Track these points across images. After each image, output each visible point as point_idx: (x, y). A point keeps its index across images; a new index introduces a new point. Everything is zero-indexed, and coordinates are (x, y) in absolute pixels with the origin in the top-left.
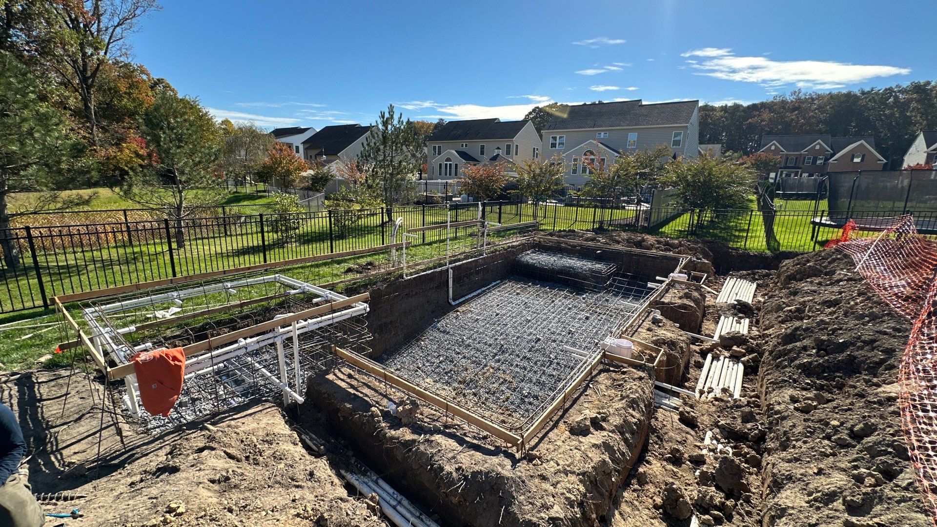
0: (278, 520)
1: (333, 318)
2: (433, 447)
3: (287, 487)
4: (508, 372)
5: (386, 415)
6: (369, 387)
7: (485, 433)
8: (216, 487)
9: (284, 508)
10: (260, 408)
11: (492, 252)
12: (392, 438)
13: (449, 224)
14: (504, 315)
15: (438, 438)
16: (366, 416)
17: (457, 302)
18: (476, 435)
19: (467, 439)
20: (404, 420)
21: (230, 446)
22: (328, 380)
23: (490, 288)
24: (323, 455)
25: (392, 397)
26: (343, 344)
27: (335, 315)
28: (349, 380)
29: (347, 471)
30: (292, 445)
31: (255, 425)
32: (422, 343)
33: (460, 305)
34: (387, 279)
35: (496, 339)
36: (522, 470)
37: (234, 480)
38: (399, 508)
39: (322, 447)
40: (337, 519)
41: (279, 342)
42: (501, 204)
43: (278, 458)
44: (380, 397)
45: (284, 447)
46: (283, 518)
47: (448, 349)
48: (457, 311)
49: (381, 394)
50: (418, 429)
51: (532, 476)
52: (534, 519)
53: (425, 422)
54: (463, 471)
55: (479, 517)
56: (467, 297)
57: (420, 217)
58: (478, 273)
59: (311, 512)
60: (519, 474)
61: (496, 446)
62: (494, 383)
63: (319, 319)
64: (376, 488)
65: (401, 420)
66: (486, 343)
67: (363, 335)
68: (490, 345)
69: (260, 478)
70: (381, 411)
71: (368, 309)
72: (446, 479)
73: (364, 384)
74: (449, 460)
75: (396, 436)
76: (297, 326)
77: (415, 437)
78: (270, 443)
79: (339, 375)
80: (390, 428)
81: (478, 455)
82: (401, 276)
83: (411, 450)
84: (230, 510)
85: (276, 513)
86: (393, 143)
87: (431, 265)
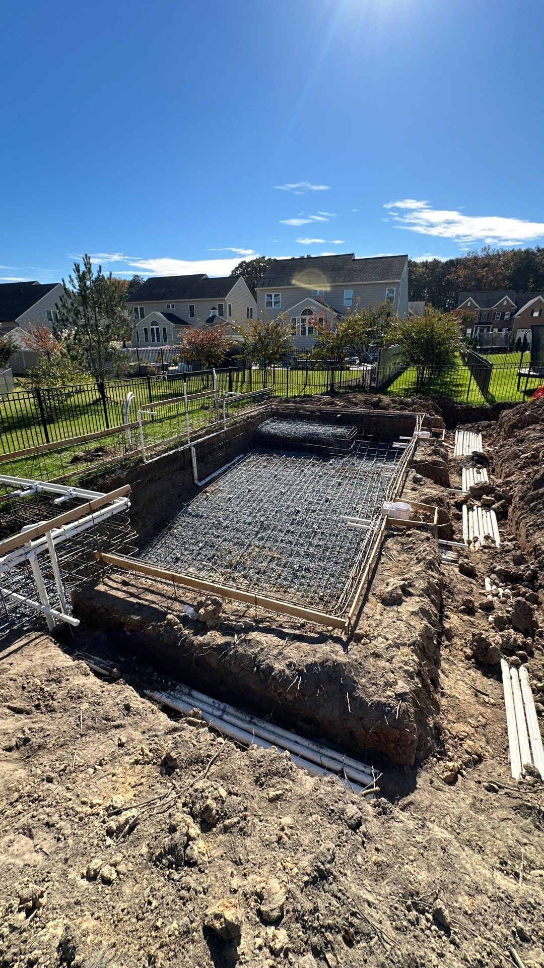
0: (114, 775)
1: (93, 519)
2: (252, 647)
3: (105, 730)
4: (274, 549)
5: (185, 620)
6: (152, 592)
7: (302, 621)
8: (15, 754)
9: (113, 758)
10: (25, 641)
11: (233, 425)
12: (201, 645)
13: (186, 396)
14: (256, 491)
15: (254, 635)
16: (161, 626)
17: (204, 482)
18: (293, 624)
19: (286, 630)
20: (210, 623)
21: (12, 698)
22: (99, 592)
23: (233, 464)
24: (119, 678)
25: (183, 599)
26: (107, 547)
27: (95, 515)
28: (125, 588)
29: (153, 690)
30: (83, 677)
31: (27, 663)
32: (175, 531)
33: (207, 484)
34: (126, 465)
35: (255, 516)
36: (356, 653)
37: (36, 740)
38: (225, 717)
39: (115, 670)
40: (186, 754)
41: (32, 558)
42: (230, 371)
43: (77, 696)
44: (169, 601)
45: (76, 682)
46: (119, 770)
47: (205, 534)
48: (206, 492)
49: (169, 598)
50: (228, 630)
51: (365, 657)
52: (383, 700)
53: (232, 621)
54: (295, 665)
55: (321, 709)
56: (213, 475)
57: (146, 392)
58: (220, 448)
59: (151, 754)
60: (354, 657)
61: (318, 633)
62: (262, 562)
63: (76, 523)
64: (191, 701)
65: (205, 623)
66: (244, 523)
67: (127, 534)
68: (250, 524)
69: (65, 728)
70: (178, 616)
71: (129, 504)
72: (280, 677)
73: (146, 590)
74: (276, 657)
75: (206, 641)
76: (53, 534)
77: (228, 639)
78: (58, 681)
79: (111, 583)
80: (195, 634)
81: (305, 646)
82: (141, 460)
83: (226, 654)
84: (50, 780)
85: (107, 767)
86: (95, 303)
87: (172, 444)
